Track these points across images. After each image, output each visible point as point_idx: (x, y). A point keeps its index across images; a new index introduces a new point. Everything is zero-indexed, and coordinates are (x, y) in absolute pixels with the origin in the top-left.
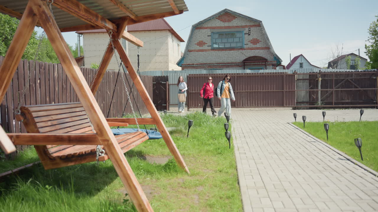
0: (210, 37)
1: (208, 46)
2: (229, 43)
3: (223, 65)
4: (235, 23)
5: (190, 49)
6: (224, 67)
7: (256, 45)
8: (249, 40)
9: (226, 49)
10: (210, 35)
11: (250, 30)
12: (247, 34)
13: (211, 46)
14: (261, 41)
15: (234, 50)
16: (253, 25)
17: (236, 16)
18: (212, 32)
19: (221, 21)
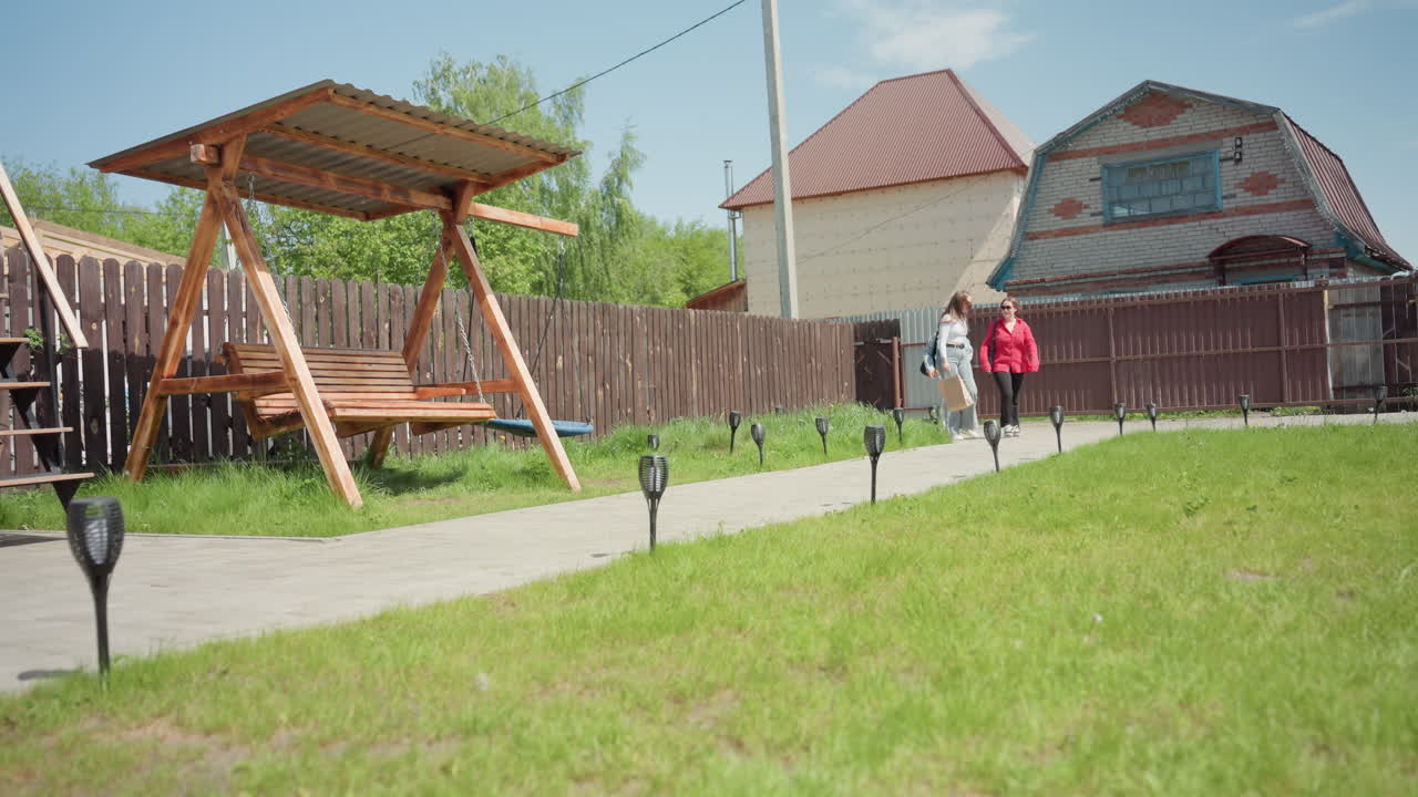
0: (1098, 183)
1: (1093, 215)
2: (1167, 196)
3: (1146, 275)
4: (1184, 125)
5: (1034, 230)
6: (1149, 284)
7: (1265, 197)
8: (1237, 182)
9: (1157, 220)
10: (1098, 176)
11: (1240, 146)
12: (1231, 159)
13: (1100, 214)
14: (1283, 181)
15: (1184, 222)
16: (1252, 127)
17: (1187, 103)
18: (1106, 167)
19: (1135, 124)
